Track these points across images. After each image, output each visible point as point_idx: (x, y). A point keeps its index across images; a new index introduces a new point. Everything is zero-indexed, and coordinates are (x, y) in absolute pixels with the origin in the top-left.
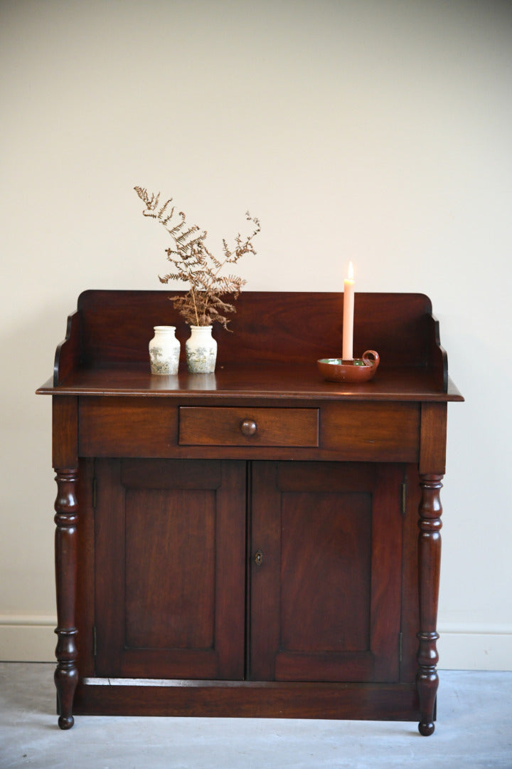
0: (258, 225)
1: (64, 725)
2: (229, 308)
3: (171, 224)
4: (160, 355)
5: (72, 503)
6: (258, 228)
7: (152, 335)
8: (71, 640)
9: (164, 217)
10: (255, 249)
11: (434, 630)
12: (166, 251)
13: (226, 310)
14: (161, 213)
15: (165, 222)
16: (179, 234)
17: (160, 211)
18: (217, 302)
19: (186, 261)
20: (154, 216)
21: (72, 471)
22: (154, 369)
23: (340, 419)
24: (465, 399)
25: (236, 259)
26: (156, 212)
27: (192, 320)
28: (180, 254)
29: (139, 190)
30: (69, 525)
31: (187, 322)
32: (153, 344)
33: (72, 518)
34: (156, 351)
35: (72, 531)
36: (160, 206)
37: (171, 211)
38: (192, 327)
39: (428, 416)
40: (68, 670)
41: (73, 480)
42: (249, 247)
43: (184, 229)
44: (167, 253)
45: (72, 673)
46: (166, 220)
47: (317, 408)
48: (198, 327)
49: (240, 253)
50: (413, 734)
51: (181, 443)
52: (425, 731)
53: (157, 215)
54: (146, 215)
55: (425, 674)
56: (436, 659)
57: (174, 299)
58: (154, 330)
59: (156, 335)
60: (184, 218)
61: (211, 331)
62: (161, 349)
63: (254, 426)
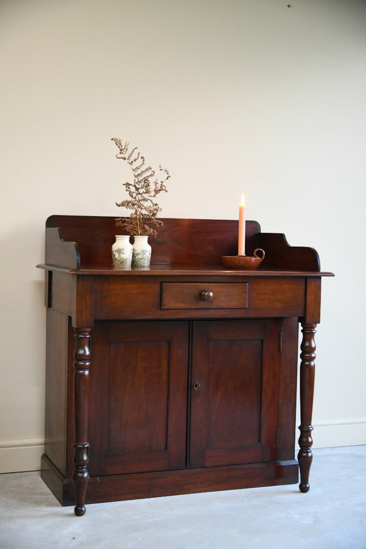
0: (168, 174)
1: (79, 513)
2: (161, 224)
3: (135, 165)
4: (123, 253)
5: (88, 353)
6: (168, 176)
8: (85, 451)
9: (132, 159)
10: (167, 189)
11: (310, 425)
12: (124, 185)
13: (158, 226)
14: (130, 156)
16: (139, 172)
19: (138, 192)
20: (125, 159)
21: (89, 330)
22: (116, 263)
25: (155, 195)
26: (126, 156)
27: (135, 232)
28: (135, 186)
29: (118, 142)
30: (84, 368)
33: (88, 364)
34: (119, 251)
35: (87, 372)
36: (129, 152)
37: (137, 155)
38: (135, 236)
39: (311, 285)
40: (83, 473)
41: (88, 336)
42: (163, 188)
43: (143, 169)
45: (86, 475)
46: (132, 162)
47: (246, 282)
48: (139, 236)
49: (157, 192)
50: (296, 492)
51: (163, 308)
52: (304, 489)
53: (127, 157)
54: (118, 158)
55: (305, 453)
56: (312, 442)
58: (115, 238)
59: (117, 240)
60: (144, 160)
61: (147, 239)
62: (123, 250)
63: (211, 294)
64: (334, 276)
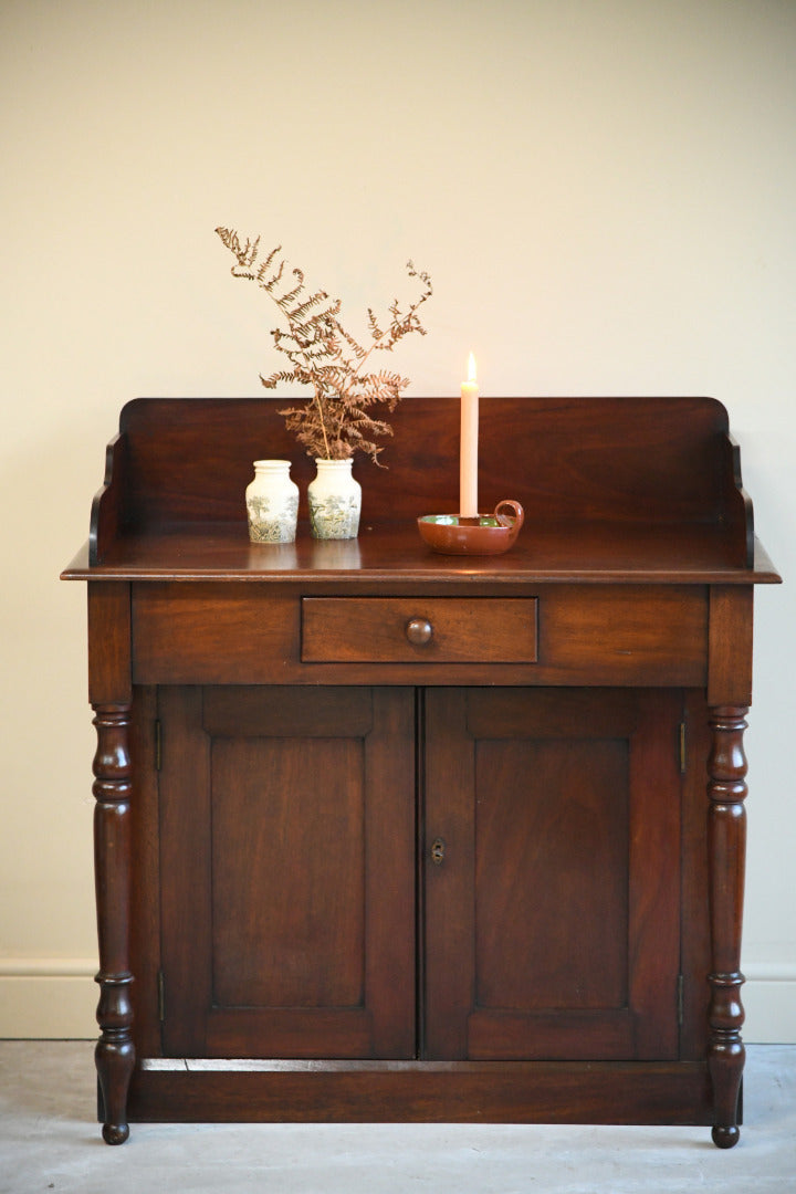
0: (429, 284)
1: (112, 1138)
2: (381, 428)
3: (280, 290)
4: (265, 510)
5: (123, 763)
6: (429, 290)
7: (251, 476)
8: (123, 993)
9: (268, 277)
10: (423, 325)
11: (736, 969)
12: (272, 333)
13: (377, 431)
14: (262, 271)
15: (268, 287)
16: (292, 306)
17: (260, 268)
18: (360, 418)
19: (306, 350)
20: (251, 277)
21: (123, 709)
22: (254, 535)
23: (573, 615)
24: (783, 579)
25: (391, 343)
26: (254, 270)
27: (318, 450)
28: (296, 338)
29: (225, 235)
30: (117, 799)
31: (309, 453)
32: (253, 491)
33: (124, 788)
34: (258, 504)
35: (122, 809)
36: (261, 259)
37: (280, 266)
38: (318, 461)
39: (721, 608)
40: (119, 1044)
41: (124, 723)
42: (413, 323)
43: (302, 298)
44: (273, 336)
45: (125, 1049)
46: (270, 283)
47: (534, 598)
48: (329, 461)
49: (398, 332)
50: (704, 1145)
51: (305, 659)
52: (724, 1141)
53: (256, 274)
54: (236, 275)
55: (721, 1043)
56: (741, 1018)
57: (287, 412)
58: (254, 468)
59: (257, 476)
60: (301, 278)
61: (351, 467)
62: (267, 500)
63: (427, 628)
64: (780, 582)
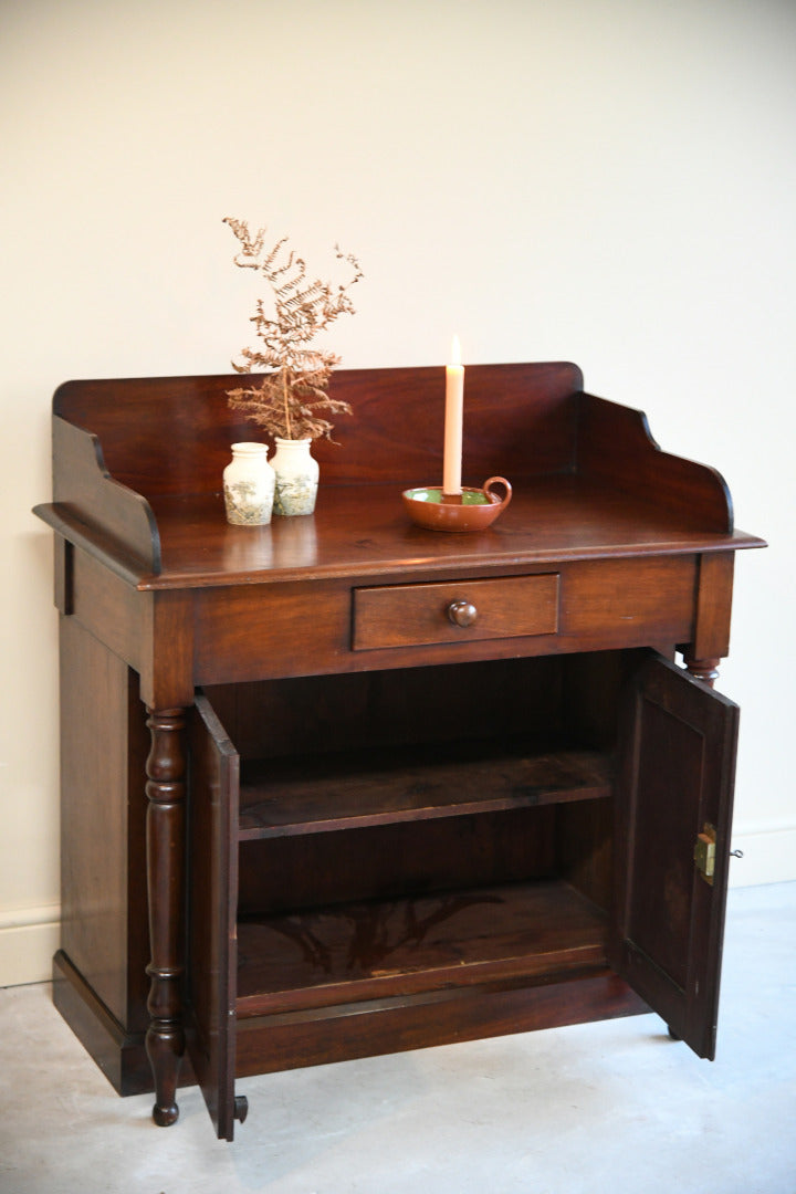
0: (356, 266)
2: (341, 408)
3: (282, 280)
4: (252, 493)
6: (357, 272)
7: (227, 459)
9: (274, 267)
10: (354, 307)
12: (254, 319)
13: (335, 411)
14: (270, 261)
15: (272, 277)
16: (291, 295)
17: (267, 259)
18: (322, 399)
19: (286, 337)
20: (256, 268)
22: (234, 515)
23: (589, 585)
24: (768, 542)
25: (324, 323)
26: (260, 260)
27: (278, 430)
28: (280, 325)
29: (239, 230)
31: (271, 434)
34: (243, 488)
37: (289, 258)
38: (277, 439)
39: (709, 573)
42: (346, 305)
43: (302, 287)
44: (255, 323)
46: (275, 273)
47: (557, 573)
48: (291, 441)
49: (329, 315)
51: (357, 648)
53: (263, 264)
54: (240, 266)
58: (232, 451)
59: (235, 459)
60: (304, 268)
61: (309, 446)
62: (253, 485)
63: (472, 610)
64: (766, 546)
